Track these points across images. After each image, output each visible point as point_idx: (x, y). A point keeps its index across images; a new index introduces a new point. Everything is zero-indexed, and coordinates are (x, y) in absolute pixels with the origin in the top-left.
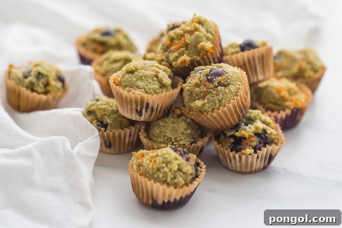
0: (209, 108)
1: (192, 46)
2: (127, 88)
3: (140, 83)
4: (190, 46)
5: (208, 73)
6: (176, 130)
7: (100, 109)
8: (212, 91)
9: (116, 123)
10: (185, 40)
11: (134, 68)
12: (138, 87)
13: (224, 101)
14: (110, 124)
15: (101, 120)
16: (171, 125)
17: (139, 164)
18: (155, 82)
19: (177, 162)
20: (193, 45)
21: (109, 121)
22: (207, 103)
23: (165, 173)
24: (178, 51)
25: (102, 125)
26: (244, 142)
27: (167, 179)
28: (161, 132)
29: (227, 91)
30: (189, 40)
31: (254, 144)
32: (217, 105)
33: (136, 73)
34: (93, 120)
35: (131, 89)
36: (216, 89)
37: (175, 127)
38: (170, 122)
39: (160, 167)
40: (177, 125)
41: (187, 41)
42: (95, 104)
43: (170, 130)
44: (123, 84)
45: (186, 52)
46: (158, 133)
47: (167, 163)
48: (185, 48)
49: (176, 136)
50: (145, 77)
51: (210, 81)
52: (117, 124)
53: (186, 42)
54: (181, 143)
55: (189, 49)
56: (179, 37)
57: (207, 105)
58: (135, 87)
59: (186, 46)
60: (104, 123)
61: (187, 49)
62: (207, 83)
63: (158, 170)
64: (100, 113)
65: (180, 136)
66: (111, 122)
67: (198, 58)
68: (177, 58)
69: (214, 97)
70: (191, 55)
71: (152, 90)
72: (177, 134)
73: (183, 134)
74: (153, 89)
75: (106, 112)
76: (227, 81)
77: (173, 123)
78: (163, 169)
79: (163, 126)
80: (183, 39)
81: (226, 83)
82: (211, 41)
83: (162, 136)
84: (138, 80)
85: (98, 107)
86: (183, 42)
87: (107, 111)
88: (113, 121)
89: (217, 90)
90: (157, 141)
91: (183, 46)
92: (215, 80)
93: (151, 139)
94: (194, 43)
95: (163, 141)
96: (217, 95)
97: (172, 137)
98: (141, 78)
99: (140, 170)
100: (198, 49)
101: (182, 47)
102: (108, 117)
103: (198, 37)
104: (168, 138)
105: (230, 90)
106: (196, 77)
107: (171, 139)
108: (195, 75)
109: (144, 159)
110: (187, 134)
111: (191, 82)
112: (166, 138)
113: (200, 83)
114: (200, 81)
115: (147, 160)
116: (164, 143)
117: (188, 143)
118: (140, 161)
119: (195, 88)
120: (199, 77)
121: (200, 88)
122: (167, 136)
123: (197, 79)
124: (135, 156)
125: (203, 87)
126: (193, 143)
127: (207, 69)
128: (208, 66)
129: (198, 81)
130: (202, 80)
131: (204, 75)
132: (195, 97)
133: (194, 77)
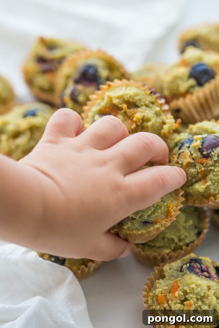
0: (215, 190)
5: (200, 147)
8: (212, 168)
22: (210, 185)
51: (207, 157)
57: (212, 187)
62: (204, 160)
65: (183, 233)
69: (218, 175)
72: (178, 232)
83: (160, 239)
92: (214, 154)
95: (163, 245)
97: (174, 237)
106: (185, 154)
107: (173, 240)
108: (181, 151)
109: (170, 302)
110: (190, 226)
111: (180, 162)
112: (166, 240)
113: (193, 161)
114: (193, 159)
115: (175, 304)
116: (165, 247)
117: (195, 238)
118: (166, 305)
119: (189, 169)
120: (189, 154)
121: (196, 168)
122: (167, 238)
123: (187, 157)
124: (152, 299)
125: (199, 166)
126: (199, 234)
127: (196, 141)
128: (195, 137)
129: (190, 160)
130: (196, 157)
131: (196, 150)
132: (191, 180)
133: (182, 154)
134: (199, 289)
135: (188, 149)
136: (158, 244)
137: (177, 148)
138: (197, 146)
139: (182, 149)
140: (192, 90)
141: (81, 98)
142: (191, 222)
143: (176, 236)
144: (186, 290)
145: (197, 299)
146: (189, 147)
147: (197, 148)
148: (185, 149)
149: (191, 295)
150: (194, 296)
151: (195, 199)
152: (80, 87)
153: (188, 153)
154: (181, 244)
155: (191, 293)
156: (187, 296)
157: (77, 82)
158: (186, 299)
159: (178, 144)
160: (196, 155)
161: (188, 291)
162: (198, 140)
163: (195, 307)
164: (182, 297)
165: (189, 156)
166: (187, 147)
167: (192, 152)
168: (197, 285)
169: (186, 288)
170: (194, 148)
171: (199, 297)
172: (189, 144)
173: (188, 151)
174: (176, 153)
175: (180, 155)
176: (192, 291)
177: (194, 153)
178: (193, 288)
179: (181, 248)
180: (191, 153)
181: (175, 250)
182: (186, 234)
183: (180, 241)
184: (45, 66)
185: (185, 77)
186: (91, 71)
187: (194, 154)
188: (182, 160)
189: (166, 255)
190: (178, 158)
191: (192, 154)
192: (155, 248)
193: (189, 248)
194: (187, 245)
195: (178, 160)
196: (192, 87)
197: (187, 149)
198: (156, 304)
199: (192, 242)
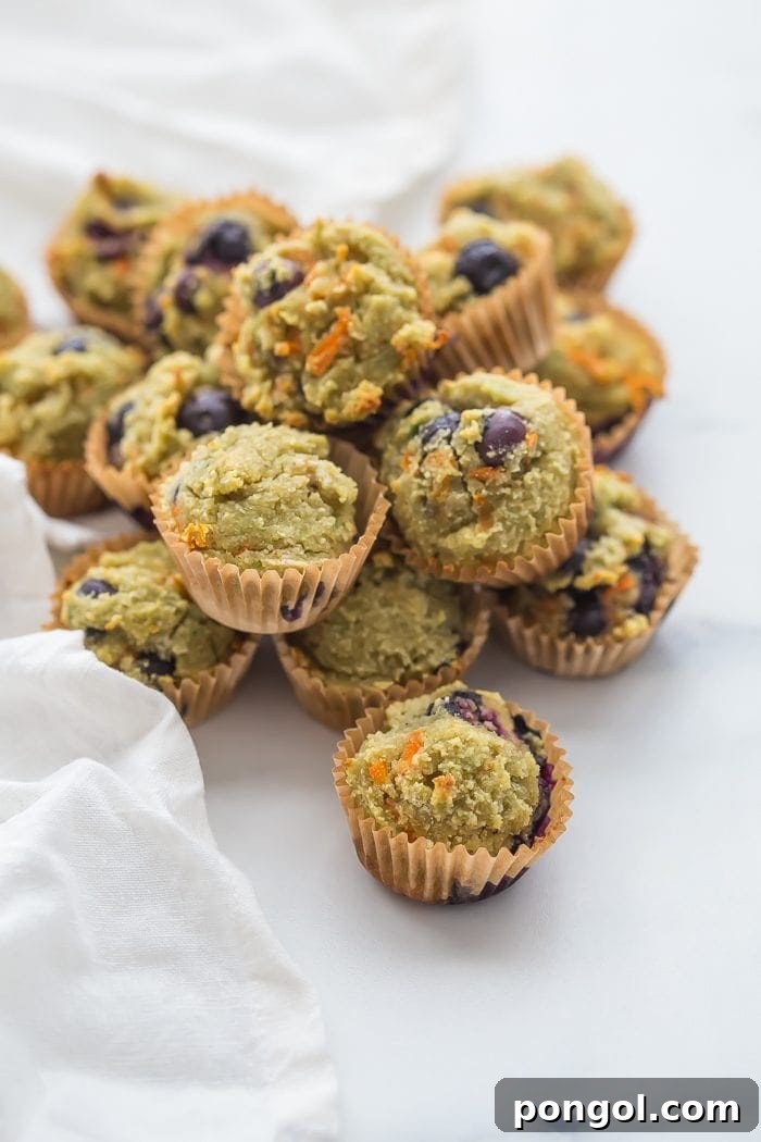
0: (510, 544)
1: (372, 346)
2: (246, 557)
3: (284, 531)
4: (366, 347)
5: (480, 439)
6: (404, 625)
7: (141, 620)
8: (507, 491)
9: (199, 647)
10: (345, 332)
11: (240, 484)
12: (280, 544)
13: (549, 510)
14: (184, 655)
15: (146, 650)
16: (383, 612)
17: (386, 796)
18: (322, 510)
19: (502, 760)
20: (373, 341)
21: (178, 649)
22: (500, 532)
23: (480, 805)
24: (333, 372)
25: (156, 665)
26: (607, 600)
27: (489, 820)
28: (361, 643)
29: (549, 477)
30: (358, 330)
31: (634, 594)
32: (534, 529)
33: (256, 497)
34: (122, 656)
35: (262, 556)
36: (519, 482)
37: (397, 615)
38: (376, 604)
39: (462, 793)
40: (400, 607)
41: (355, 335)
42: (115, 604)
43: (387, 632)
44: (225, 544)
45: (359, 369)
46: (349, 648)
47: (477, 773)
48: (351, 359)
49: (410, 646)
50: (287, 503)
51: (496, 464)
52: (202, 651)
53: (353, 340)
54: (434, 661)
55: (363, 356)
56: (319, 324)
57: (503, 537)
58: (270, 547)
59: (355, 349)
60: (163, 656)
61: (358, 360)
62: (488, 472)
63: (459, 803)
64: (142, 631)
65: (424, 641)
66: (185, 650)
67: (401, 377)
68: (335, 394)
69: (519, 509)
70: (377, 374)
71: (323, 540)
72: (411, 638)
73: (427, 629)
74: (324, 536)
75: (160, 623)
76: (539, 448)
77: (386, 603)
78: (472, 798)
79: (357, 622)
80: (334, 328)
81: (539, 454)
82: (414, 308)
83: (368, 657)
84: (269, 520)
85: (131, 613)
86: (341, 340)
87: (165, 621)
88: (189, 645)
89: (523, 486)
90: (355, 674)
91: (345, 352)
92: (512, 457)
93: (326, 670)
94: (377, 335)
95: (374, 670)
96: (527, 499)
97: (403, 652)
98: (277, 511)
99: (396, 816)
100: (394, 349)
101: (339, 356)
102: (171, 636)
103: (381, 311)
104: (387, 658)
105: (556, 472)
106: (441, 455)
107: (398, 658)
108: (429, 447)
109: (398, 779)
110: (439, 627)
111: (427, 475)
112: (381, 658)
113: (461, 474)
114: (460, 468)
115: (412, 782)
116: (378, 675)
117: (453, 655)
118: (388, 786)
119: (449, 491)
120: (451, 455)
121: (466, 490)
122: (384, 653)
123: (447, 463)
124: (356, 772)
125: (474, 485)
126: (462, 647)
127: (470, 424)
128: (467, 413)
129: (453, 471)
130: (468, 463)
131: (469, 445)
132: (452, 519)
133: (431, 455)
134: (470, 751)
135: (449, 444)
136: (361, 669)
137: (418, 440)
138: (472, 437)
139: (433, 443)
140: (461, 305)
141: (202, 299)
142: (442, 617)
143: (405, 648)
144: (440, 753)
145: (465, 774)
146: (449, 439)
147: (471, 442)
148: (440, 443)
149: (451, 764)
150: (458, 767)
151: (457, 563)
152: (201, 272)
153: (448, 453)
154: (419, 667)
155: (451, 758)
156: (440, 766)
157: (192, 261)
158: (438, 773)
159: (421, 428)
160: (468, 459)
161: (443, 754)
162: (473, 422)
163: (458, 791)
164: (428, 768)
165: (451, 461)
166: (444, 438)
167: (459, 452)
168: (465, 742)
169: (439, 746)
170: (461, 441)
171: (469, 769)
172: (449, 431)
173: (447, 448)
174: (416, 450)
175: (428, 457)
176: (453, 754)
177: (463, 453)
178: (456, 747)
179: (418, 676)
180: (455, 452)
181: (403, 682)
182: (431, 645)
183: (415, 661)
184: (109, 246)
185: (445, 275)
186: (231, 236)
187: (464, 457)
188: (433, 469)
189: (383, 695)
190: (420, 464)
191: (458, 458)
192: (353, 679)
193: (439, 678)
194: (434, 671)
195: (422, 470)
196: (461, 298)
197: (445, 442)
198: (364, 784)
199: (444, 664)
